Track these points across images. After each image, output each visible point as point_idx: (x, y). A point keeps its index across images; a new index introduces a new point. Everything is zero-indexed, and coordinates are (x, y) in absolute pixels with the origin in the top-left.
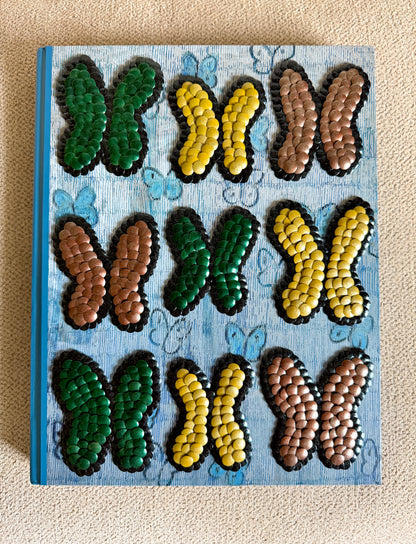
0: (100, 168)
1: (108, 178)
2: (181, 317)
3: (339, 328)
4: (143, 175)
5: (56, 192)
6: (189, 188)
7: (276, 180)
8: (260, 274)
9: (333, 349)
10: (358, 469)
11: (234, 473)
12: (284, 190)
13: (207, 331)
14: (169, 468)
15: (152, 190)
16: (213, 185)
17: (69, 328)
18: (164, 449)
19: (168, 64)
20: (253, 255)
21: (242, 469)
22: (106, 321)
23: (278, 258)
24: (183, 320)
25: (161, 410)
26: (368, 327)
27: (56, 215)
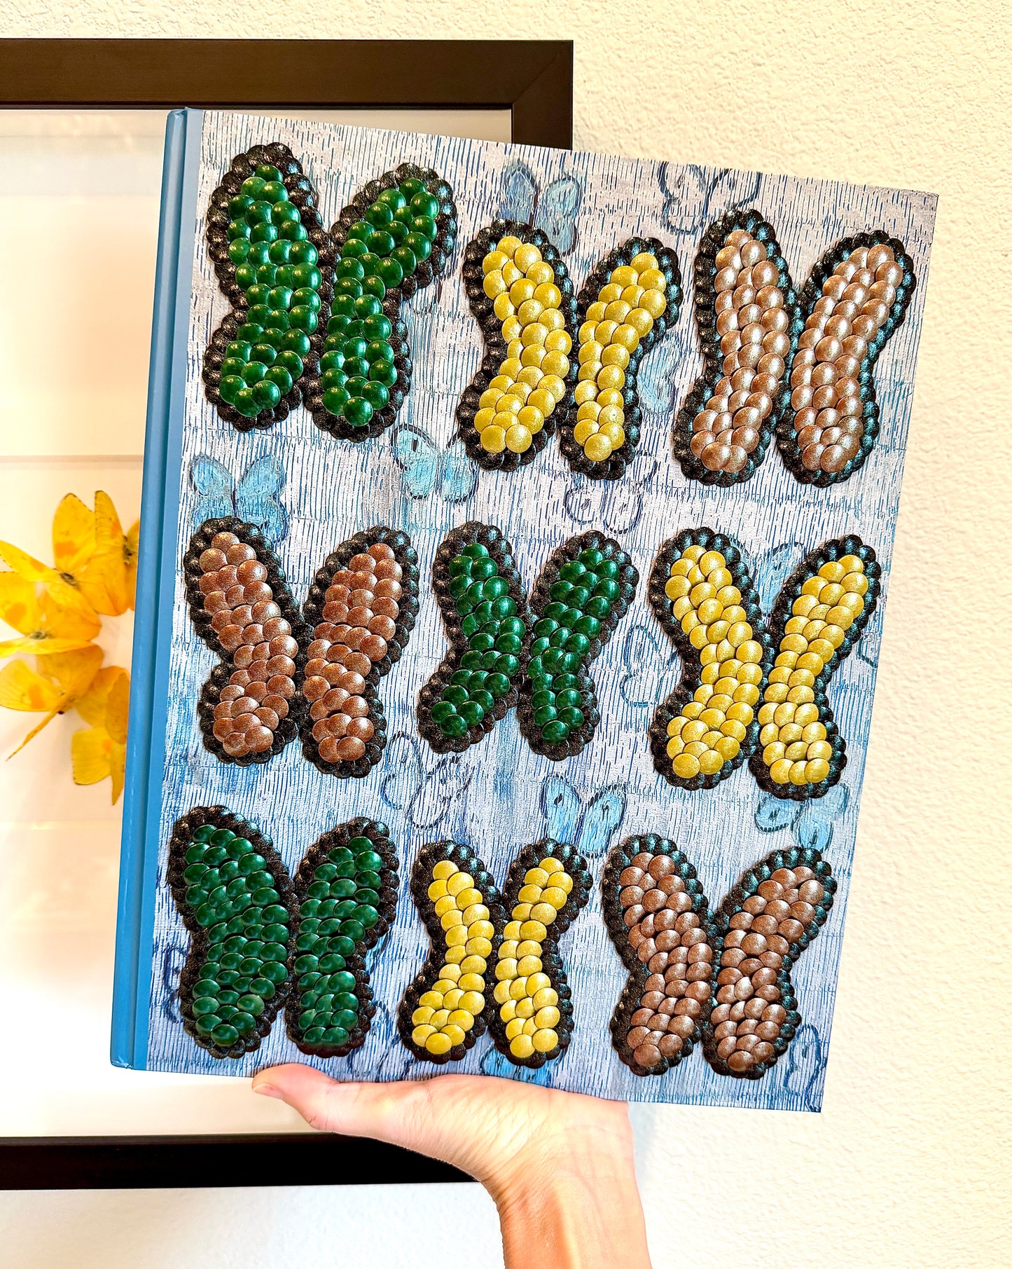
0: (300, 419)
1: (316, 441)
2: (451, 754)
3: (775, 804)
5: (195, 460)
6: (491, 481)
7: (681, 482)
8: (626, 678)
9: (763, 846)
10: (780, 1081)
11: (532, 1072)
12: (697, 505)
13: (504, 787)
14: (399, 1055)
15: (410, 477)
16: (545, 479)
17: (213, 758)
18: (395, 1018)
20: (618, 637)
21: (550, 1066)
22: (294, 750)
23: (667, 649)
24: (455, 760)
25: (394, 939)
26: (834, 808)
27: (194, 514)
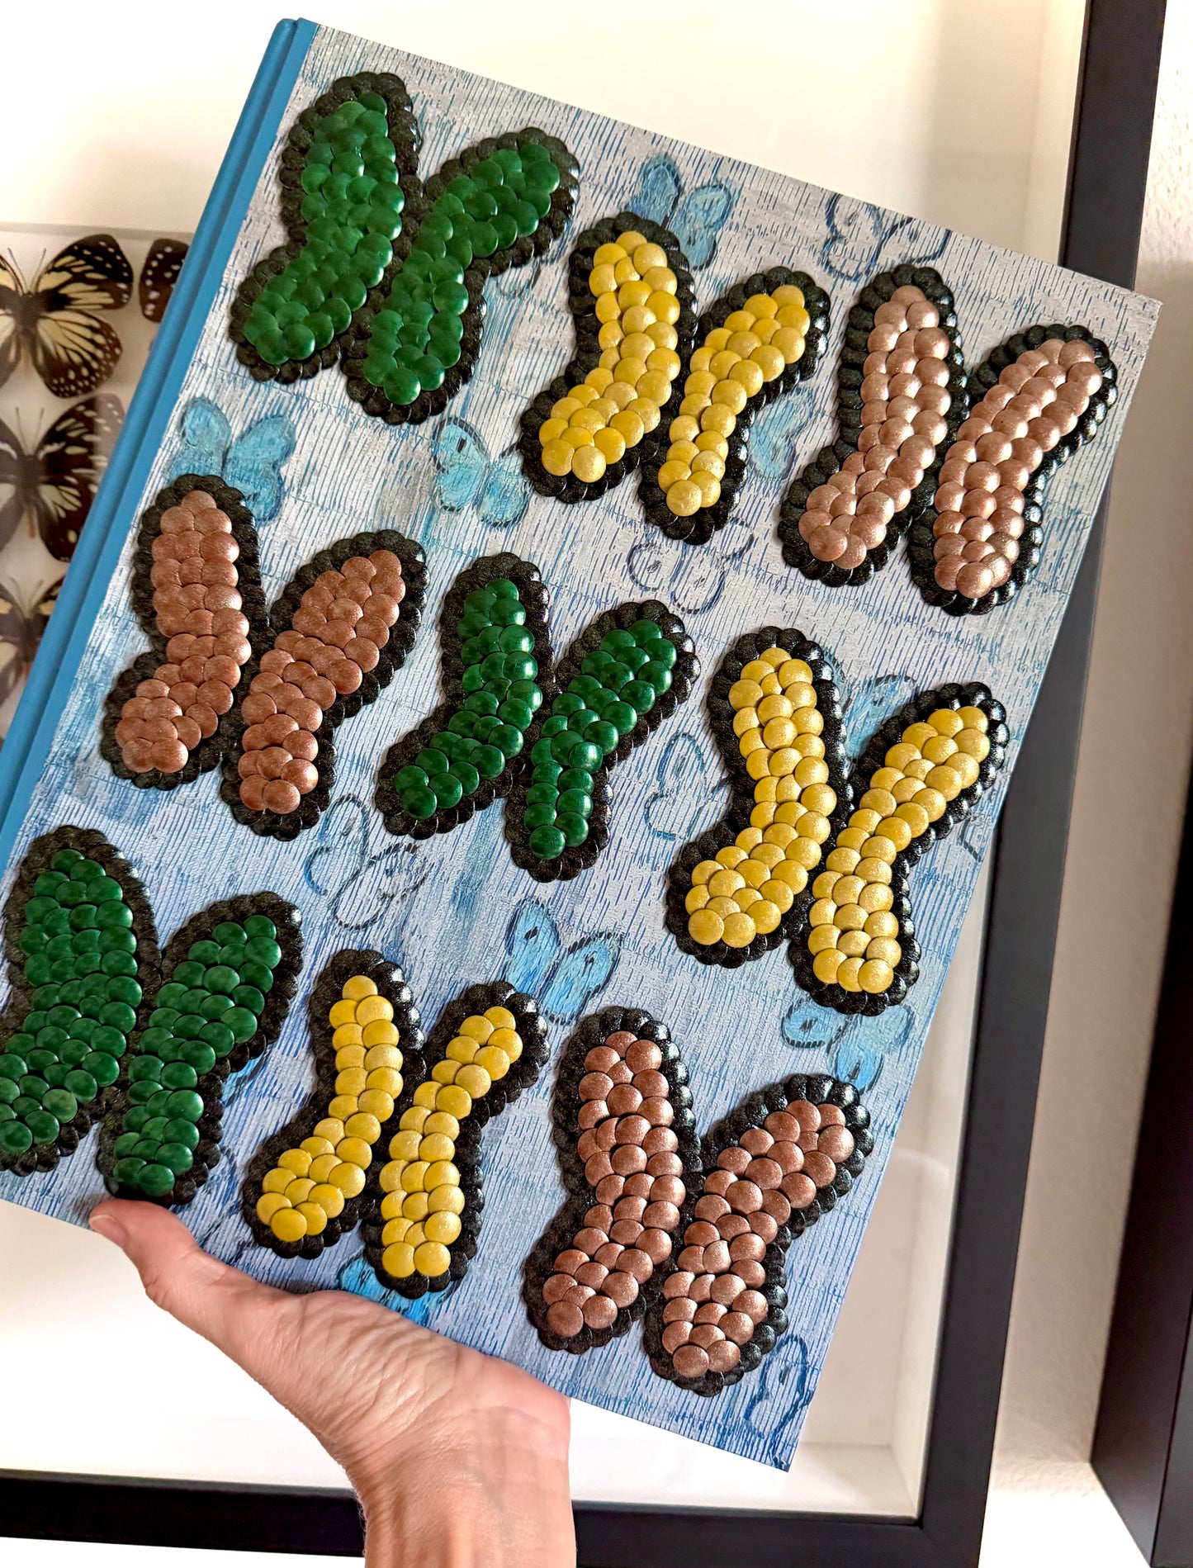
0: (329, 383)
1: (343, 412)
2: (407, 840)
3: (813, 1010)
4: (436, 434)
5: (194, 402)
6: (545, 509)
7: (779, 568)
8: (655, 797)
9: (784, 1064)
10: (740, 1408)
11: (404, 1303)
12: (793, 600)
13: (465, 899)
14: (235, 1230)
15: (446, 481)
16: (611, 523)
17: (104, 768)
18: (241, 1177)
19: (603, 170)
20: (656, 741)
21: (429, 1300)
22: (209, 783)
23: (715, 774)
24: (411, 849)
25: (271, 1066)
26: (891, 1036)
27: (174, 461)
